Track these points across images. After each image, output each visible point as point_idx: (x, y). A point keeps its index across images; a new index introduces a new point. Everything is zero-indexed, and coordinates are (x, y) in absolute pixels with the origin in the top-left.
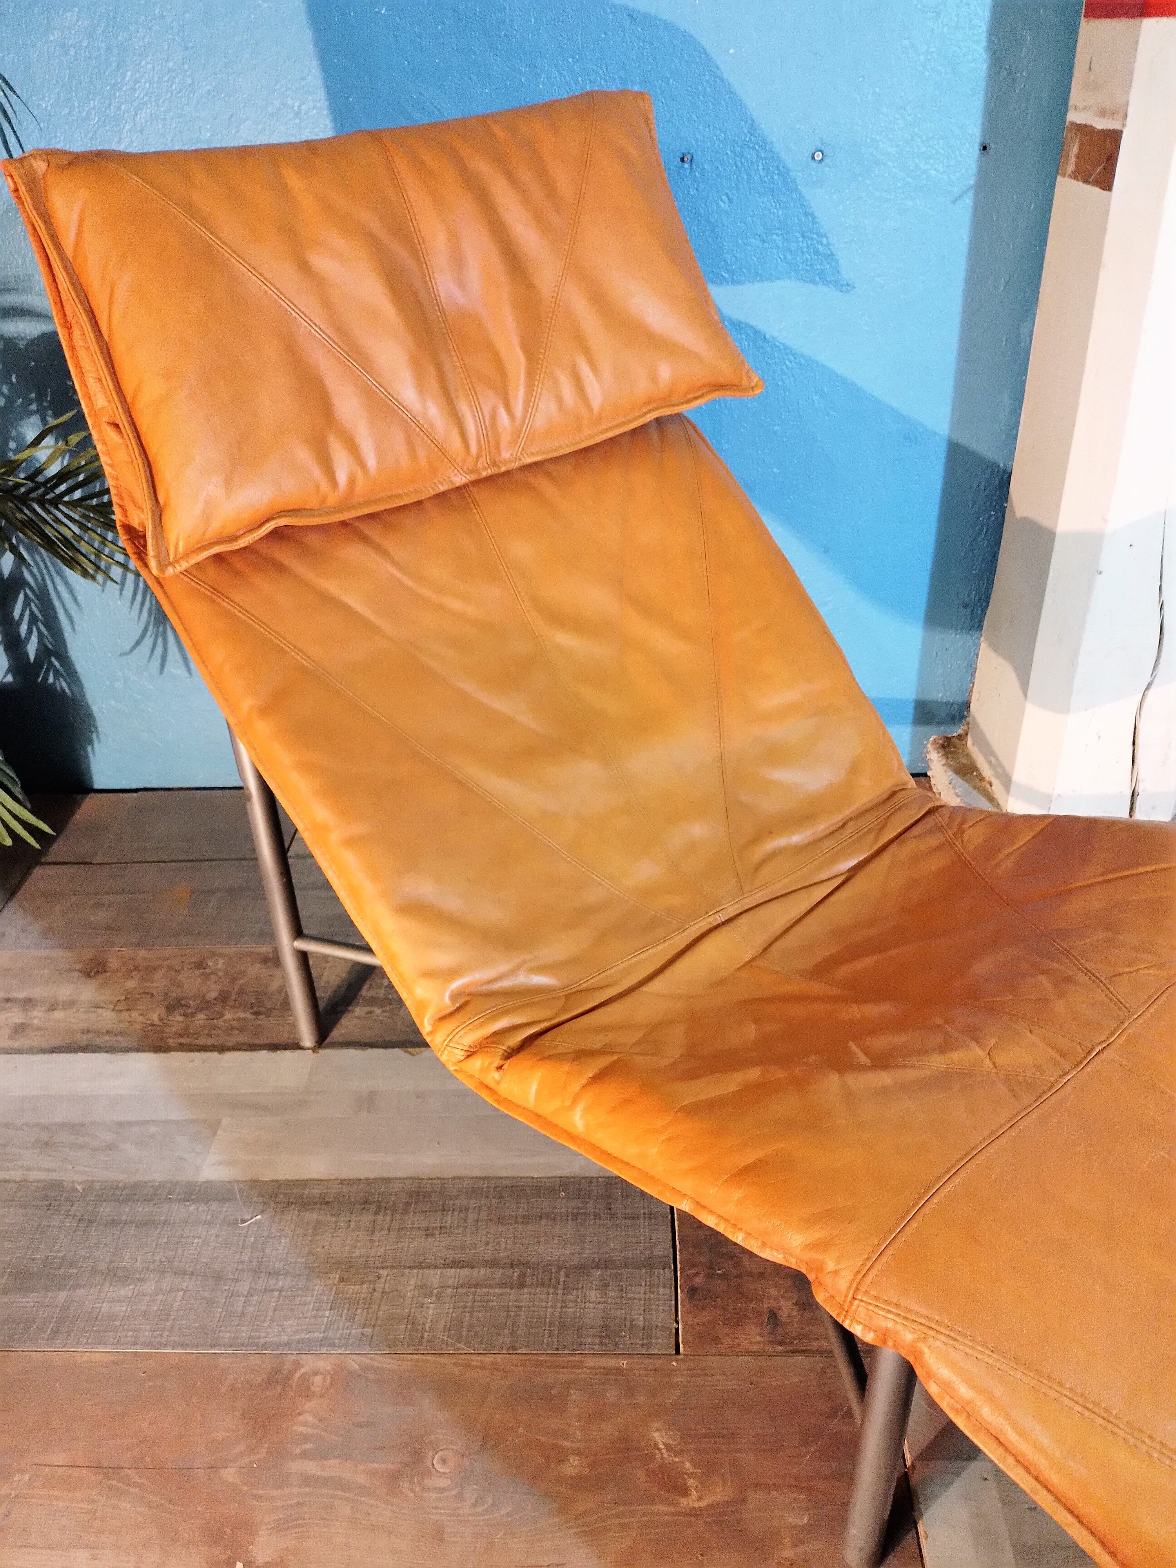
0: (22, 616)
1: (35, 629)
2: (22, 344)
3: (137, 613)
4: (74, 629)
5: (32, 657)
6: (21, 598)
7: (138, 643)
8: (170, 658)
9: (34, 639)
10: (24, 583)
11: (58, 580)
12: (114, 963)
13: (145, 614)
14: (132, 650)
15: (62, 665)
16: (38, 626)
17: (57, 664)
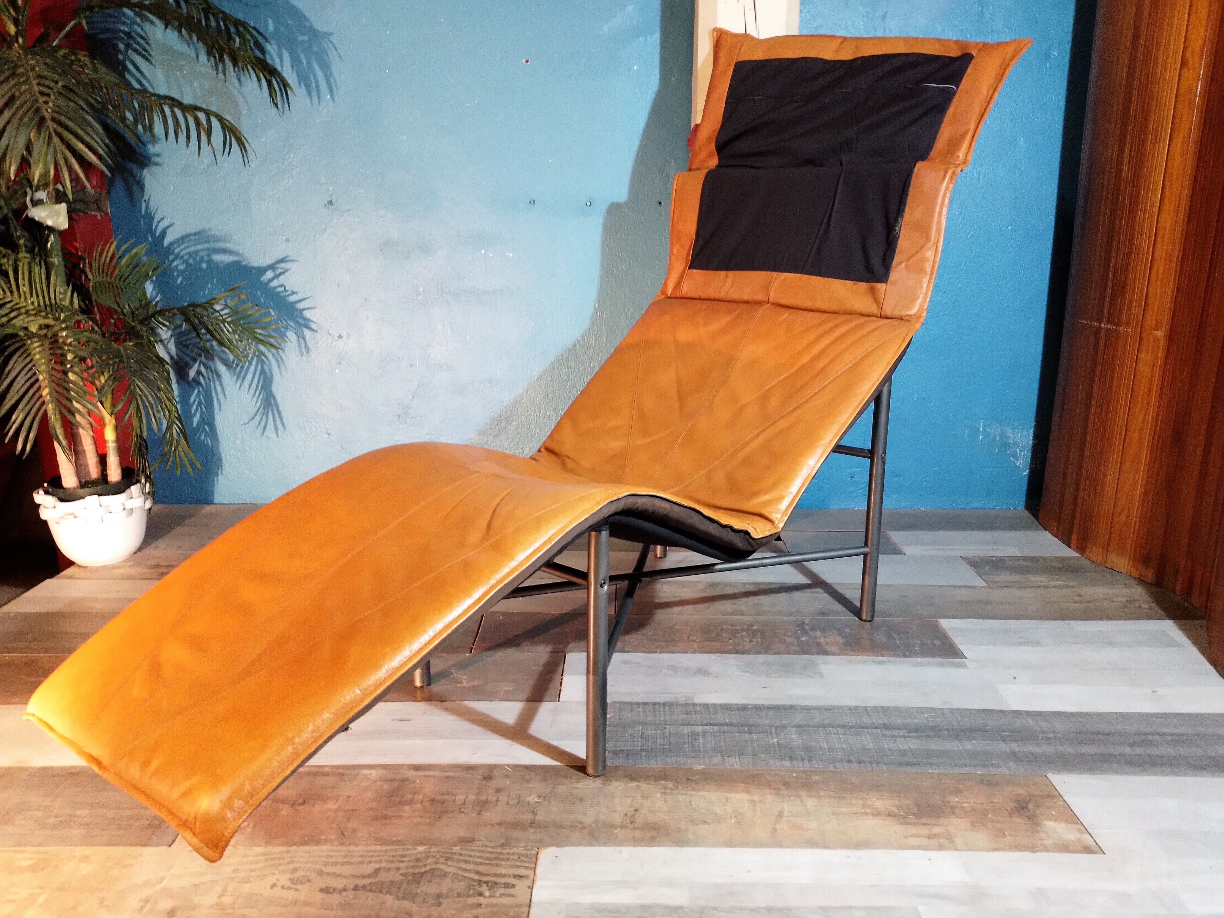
0: (194, 402)
2: (222, 265)
3: (255, 401)
4: (220, 409)
5: (195, 425)
6: (196, 391)
7: (253, 418)
8: (268, 427)
9: (198, 415)
10: (199, 384)
11: (217, 383)
13: (259, 402)
14: (249, 422)
15: (210, 430)
16: (201, 408)
17: (207, 429)
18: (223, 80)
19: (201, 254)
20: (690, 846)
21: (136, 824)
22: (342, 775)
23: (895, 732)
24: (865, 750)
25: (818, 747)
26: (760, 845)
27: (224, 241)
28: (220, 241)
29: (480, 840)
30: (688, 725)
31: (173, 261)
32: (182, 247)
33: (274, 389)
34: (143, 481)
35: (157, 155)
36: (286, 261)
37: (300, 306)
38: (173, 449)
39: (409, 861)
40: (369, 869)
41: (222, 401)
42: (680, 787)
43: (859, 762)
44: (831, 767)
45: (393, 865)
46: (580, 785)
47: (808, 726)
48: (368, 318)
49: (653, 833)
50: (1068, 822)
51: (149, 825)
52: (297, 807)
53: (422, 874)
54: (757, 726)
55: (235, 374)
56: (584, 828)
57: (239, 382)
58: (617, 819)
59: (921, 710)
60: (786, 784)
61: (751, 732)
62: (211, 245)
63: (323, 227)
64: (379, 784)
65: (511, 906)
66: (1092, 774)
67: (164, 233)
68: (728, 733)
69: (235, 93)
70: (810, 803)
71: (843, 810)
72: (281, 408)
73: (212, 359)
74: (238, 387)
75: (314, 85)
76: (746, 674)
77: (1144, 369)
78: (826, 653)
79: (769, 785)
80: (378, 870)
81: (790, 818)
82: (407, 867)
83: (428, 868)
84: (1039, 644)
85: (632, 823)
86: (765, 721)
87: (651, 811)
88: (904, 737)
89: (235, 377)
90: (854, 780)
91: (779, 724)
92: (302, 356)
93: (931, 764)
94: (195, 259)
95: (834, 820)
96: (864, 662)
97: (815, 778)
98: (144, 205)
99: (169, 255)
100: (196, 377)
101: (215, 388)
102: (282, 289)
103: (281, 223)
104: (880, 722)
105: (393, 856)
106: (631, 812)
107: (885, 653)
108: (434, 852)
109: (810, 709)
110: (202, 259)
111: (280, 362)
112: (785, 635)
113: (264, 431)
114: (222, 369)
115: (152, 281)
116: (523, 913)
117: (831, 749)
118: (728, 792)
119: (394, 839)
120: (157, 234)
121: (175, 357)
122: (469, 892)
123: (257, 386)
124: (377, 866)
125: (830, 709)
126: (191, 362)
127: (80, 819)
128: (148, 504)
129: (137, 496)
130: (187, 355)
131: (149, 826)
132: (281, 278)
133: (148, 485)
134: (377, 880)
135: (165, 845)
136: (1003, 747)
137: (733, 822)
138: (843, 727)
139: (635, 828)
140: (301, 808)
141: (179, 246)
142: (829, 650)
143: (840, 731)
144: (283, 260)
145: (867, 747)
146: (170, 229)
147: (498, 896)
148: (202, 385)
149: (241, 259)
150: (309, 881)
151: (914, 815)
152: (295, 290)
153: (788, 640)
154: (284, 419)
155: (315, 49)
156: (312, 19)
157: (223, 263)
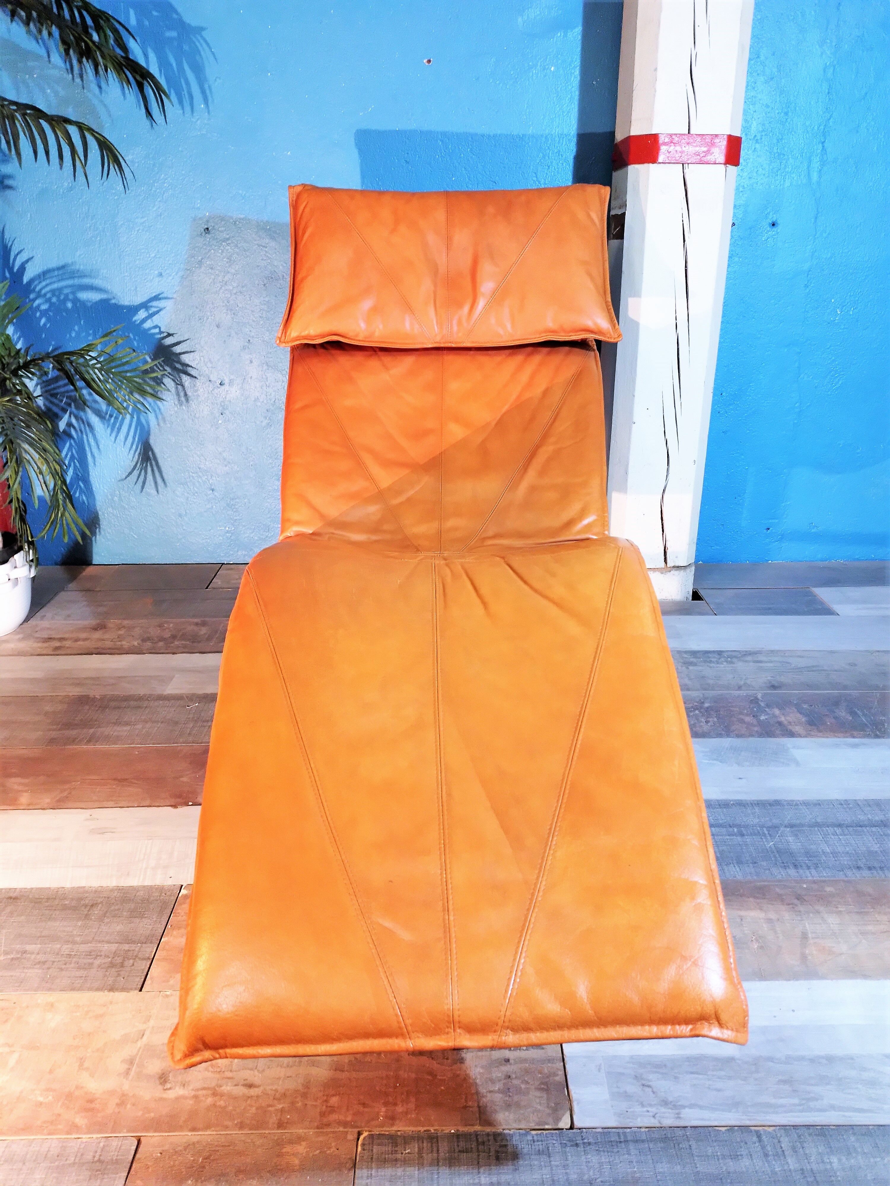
0: (66, 456)
1: (72, 464)
2: (89, 304)
3: (132, 455)
6: (68, 445)
7: (130, 473)
8: (147, 482)
9: (71, 470)
10: (70, 436)
11: (90, 435)
12: (110, 625)
13: (136, 456)
14: (126, 478)
15: (85, 486)
16: (74, 463)
17: (82, 485)
18: (81, 86)
19: (66, 291)
21: (97, 962)
24: (871, 853)
25: (820, 851)
27: (90, 276)
28: (85, 276)
31: (34, 300)
32: (44, 283)
33: (152, 442)
34: (26, 548)
36: (160, 299)
37: (178, 349)
38: (60, 515)
41: (96, 455)
43: (870, 868)
44: (841, 876)
47: (801, 825)
48: (251, 362)
51: (111, 962)
54: (746, 826)
55: (108, 427)
57: (114, 434)
60: (799, 898)
61: (742, 834)
62: (77, 281)
63: (200, 258)
65: (543, 1061)
67: (23, 268)
68: (718, 835)
69: (95, 102)
70: (832, 921)
71: (870, 928)
72: (160, 461)
73: (84, 410)
74: (113, 439)
75: (185, 92)
76: (715, 762)
78: (792, 734)
79: (780, 898)
81: (816, 940)
86: (753, 821)
89: (109, 429)
90: (870, 890)
91: (770, 824)
92: (181, 405)
94: (58, 297)
95: (864, 941)
96: (837, 746)
97: (828, 889)
99: (30, 293)
100: (67, 428)
101: (88, 440)
102: (157, 330)
103: (153, 255)
104: (877, 818)
107: (855, 733)
109: (797, 805)
110: (66, 299)
111: (158, 413)
112: (741, 713)
113: (143, 487)
114: (94, 419)
116: (558, 1069)
117: (835, 854)
118: (740, 910)
120: (15, 270)
123: (134, 438)
125: (819, 805)
126: (60, 413)
127: (33, 956)
128: (33, 574)
129: (21, 565)
130: (57, 405)
131: (112, 965)
132: (154, 318)
133: (31, 551)
135: (136, 989)
137: (756, 946)
138: (840, 826)
141: (40, 283)
142: (793, 730)
143: (838, 831)
144: (156, 298)
145: (872, 849)
146: (29, 264)
148: (74, 439)
149: (109, 297)
152: (171, 333)
153: (748, 719)
154: (164, 474)
155: (186, 47)
156: (180, 10)
157: (90, 302)
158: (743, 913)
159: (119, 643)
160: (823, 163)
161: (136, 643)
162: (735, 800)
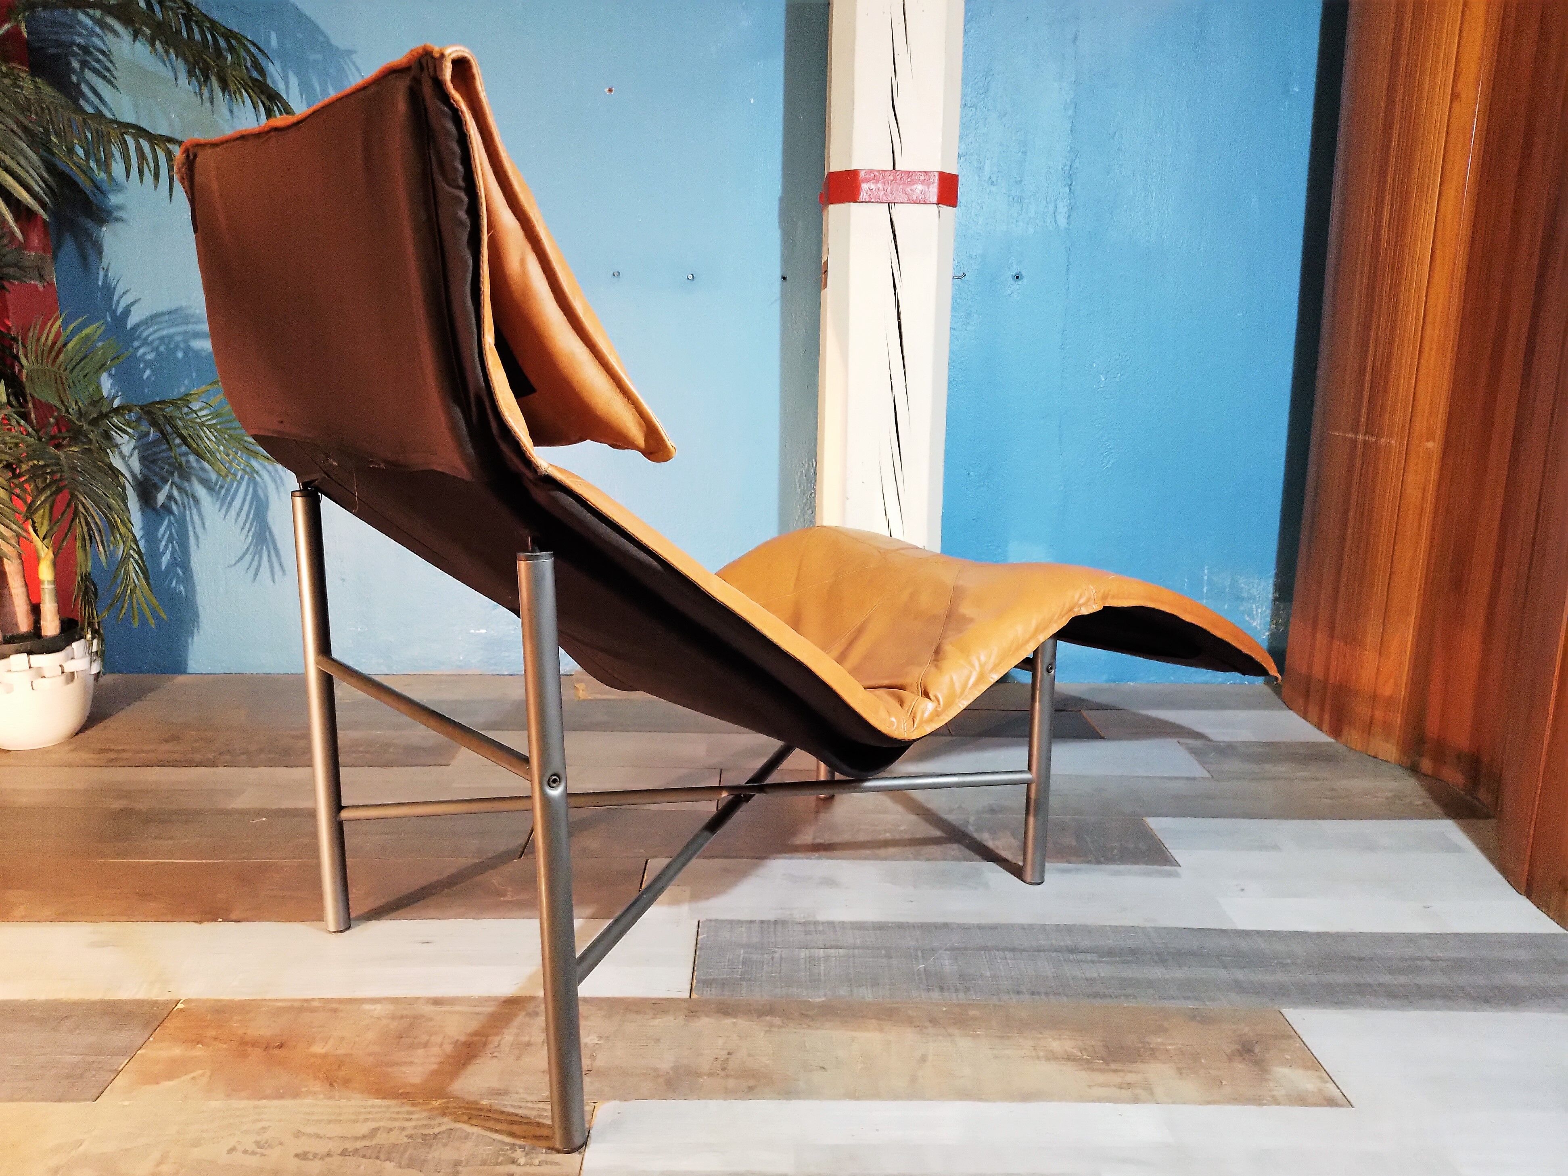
0: (163, 536)
1: (170, 545)
2: (204, 354)
3: (245, 536)
4: (197, 546)
5: (163, 567)
6: (166, 522)
7: (241, 558)
8: (262, 569)
9: (168, 553)
10: (170, 512)
11: (194, 511)
12: (186, 737)
13: (250, 538)
14: (235, 564)
15: (183, 573)
16: (173, 544)
17: (180, 573)
18: (210, 111)
19: (177, 339)
20: (799, 1099)
21: (50, 1074)
22: (335, 1010)
23: (1081, 956)
24: (1040, 978)
25: (978, 974)
26: (895, 1096)
28: (201, 322)
29: (518, 1093)
30: (806, 947)
31: (139, 348)
32: (151, 330)
33: (270, 520)
34: (89, 636)
35: (120, 208)
38: (129, 592)
39: (419, 1119)
40: (364, 1129)
41: (200, 535)
42: (790, 1024)
43: (1032, 994)
44: (994, 1000)
45: (397, 1124)
46: (656, 1022)
47: (966, 949)
49: (751, 1083)
50: (1306, 1068)
51: (68, 1074)
52: (271, 1051)
53: (435, 1135)
54: (898, 949)
55: (217, 500)
56: (658, 1076)
57: (224, 510)
58: (705, 1064)
59: (1115, 929)
60: (934, 1021)
61: (889, 957)
62: (190, 328)
64: (384, 1022)
66: (1341, 1009)
67: (127, 312)
68: (859, 957)
70: (964, 1043)
71: (1008, 1052)
72: (279, 545)
73: (188, 479)
74: (222, 516)
76: (888, 884)
77: (1413, 493)
78: (996, 860)
79: (910, 1021)
80: (375, 1131)
81: (935, 1063)
82: (415, 1127)
83: (443, 1128)
84: (1276, 847)
85: (723, 1069)
86: (909, 944)
87: (750, 1055)
88: (1093, 962)
89: (218, 504)
90: (1023, 1015)
91: (928, 947)
93: (1127, 996)
94: (168, 345)
95: (995, 1065)
97: (973, 1013)
98: (101, 274)
99: (133, 340)
100: (166, 503)
101: (191, 517)
104: (1062, 944)
105: (398, 1113)
106: (723, 1055)
107: (1073, 859)
108: (455, 1107)
109: (969, 929)
110: (177, 346)
111: (279, 484)
113: (256, 575)
114: (201, 491)
115: (110, 375)
117: (995, 978)
118: (856, 1031)
119: (401, 1091)
120: (119, 311)
121: (139, 476)
122: (498, 1158)
123: (248, 516)
124: (375, 1125)
125: (997, 928)
126: (160, 483)
128: (96, 668)
129: (80, 655)
130: (156, 474)
131: (68, 1077)
133: (95, 642)
134: (374, 1142)
135: (88, 1100)
136: (1222, 974)
137: (859, 1068)
138: (1013, 950)
139: (727, 1076)
140: (277, 1052)
141: (147, 328)
142: (1000, 855)
143: (1009, 955)
145: (1044, 974)
146: (136, 306)
147: (537, 1163)
148: (174, 514)
150: (281, 1144)
151: (1102, 1059)
154: (283, 560)
155: (332, 71)
156: (328, 32)
157: (205, 351)
158: (855, 1034)
159: (191, 756)
160: (1072, 208)
161: (211, 756)
162: (895, 922)
